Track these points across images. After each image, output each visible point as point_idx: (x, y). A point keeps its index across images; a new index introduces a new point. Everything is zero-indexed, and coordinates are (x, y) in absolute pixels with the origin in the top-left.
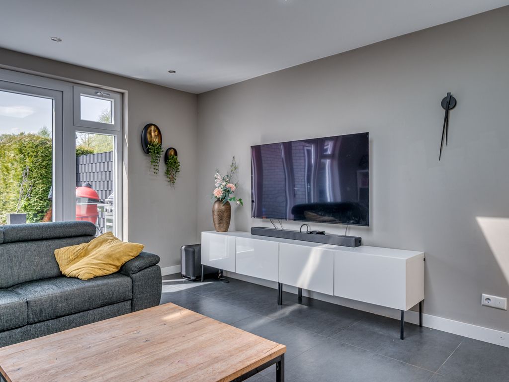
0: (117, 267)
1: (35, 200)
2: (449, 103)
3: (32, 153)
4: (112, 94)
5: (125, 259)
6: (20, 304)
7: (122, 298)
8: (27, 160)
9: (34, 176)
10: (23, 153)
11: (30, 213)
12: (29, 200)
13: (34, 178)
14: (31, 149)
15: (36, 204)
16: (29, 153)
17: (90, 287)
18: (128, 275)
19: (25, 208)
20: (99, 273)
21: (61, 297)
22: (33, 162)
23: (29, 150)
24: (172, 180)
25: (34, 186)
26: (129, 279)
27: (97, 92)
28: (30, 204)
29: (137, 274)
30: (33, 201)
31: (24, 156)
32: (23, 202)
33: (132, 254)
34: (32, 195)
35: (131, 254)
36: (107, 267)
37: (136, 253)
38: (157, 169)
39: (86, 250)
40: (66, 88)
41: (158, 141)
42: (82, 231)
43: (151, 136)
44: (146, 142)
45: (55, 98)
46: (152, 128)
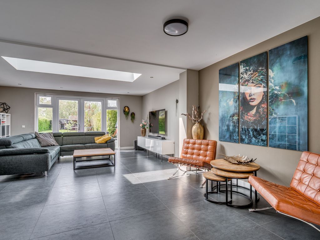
2: (177, 101)
4: (115, 99)
5: (107, 140)
6: (83, 146)
9: (111, 120)
18: (107, 144)
20: (101, 142)
21: (91, 146)
24: (133, 122)
25: (111, 123)
27: (112, 99)
34: (110, 126)
36: (103, 141)
37: (109, 139)
38: (127, 119)
39: (101, 138)
40: (104, 99)
41: (128, 111)
42: (102, 134)
43: (125, 110)
44: (124, 111)
45: (102, 102)
46: (126, 107)
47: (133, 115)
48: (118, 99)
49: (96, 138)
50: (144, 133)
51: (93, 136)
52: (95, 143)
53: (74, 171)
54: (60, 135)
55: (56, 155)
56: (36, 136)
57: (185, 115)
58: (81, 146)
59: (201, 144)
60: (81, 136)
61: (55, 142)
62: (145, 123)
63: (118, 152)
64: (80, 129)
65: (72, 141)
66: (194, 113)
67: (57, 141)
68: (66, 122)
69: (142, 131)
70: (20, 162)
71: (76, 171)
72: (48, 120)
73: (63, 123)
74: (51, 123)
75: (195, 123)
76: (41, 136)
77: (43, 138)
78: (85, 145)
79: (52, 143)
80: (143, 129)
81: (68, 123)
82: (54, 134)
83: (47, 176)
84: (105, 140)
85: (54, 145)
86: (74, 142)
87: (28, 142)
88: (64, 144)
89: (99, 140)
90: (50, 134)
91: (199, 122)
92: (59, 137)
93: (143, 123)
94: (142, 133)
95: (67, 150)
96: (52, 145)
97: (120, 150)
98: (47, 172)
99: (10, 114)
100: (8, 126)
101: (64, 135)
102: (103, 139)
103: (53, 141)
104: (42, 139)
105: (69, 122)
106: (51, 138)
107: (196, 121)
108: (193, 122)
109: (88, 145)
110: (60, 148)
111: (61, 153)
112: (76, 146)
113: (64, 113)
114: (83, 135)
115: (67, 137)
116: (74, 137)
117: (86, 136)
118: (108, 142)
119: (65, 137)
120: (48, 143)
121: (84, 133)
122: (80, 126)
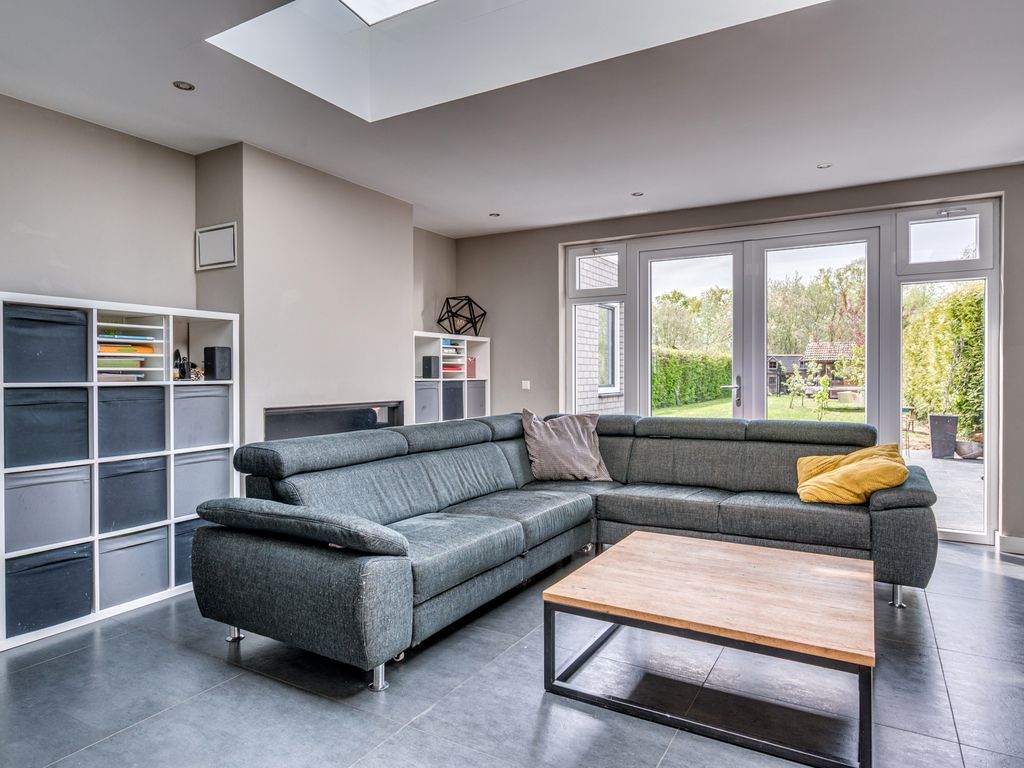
0: (858, 496)
1: (976, 394)
3: (970, 315)
4: (968, 207)
5: (869, 486)
6: (711, 506)
7: (850, 542)
8: (964, 327)
9: (974, 353)
10: (957, 316)
11: (968, 415)
12: (965, 394)
13: (974, 357)
14: (969, 308)
15: (976, 401)
16: (966, 315)
17: (798, 510)
18: (868, 512)
19: (959, 405)
20: (826, 497)
21: (756, 512)
22: (972, 330)
23: (967, 310)
25: (973, 370)
26: (865, 517)
27: (941, 212)
28: (967, 401)
29: (880, 513)
30: (972, 396)
31: (959, 320)
32: (955, 398)
33: (884, 481)
34: (970, 385)
35: (882, 480)
36: (839, 492)
39: (836, 465)
40: (884, 220)
45: (867, 241)
48: (988, 206)
49: (806, 463)
51: (790, 447)
52: (796, 495)
54: (624, 428)
55: (532, 549)
58: (696, 504)
60: (720, 444)
61: (598, 461)
64: (745, 399)
65: (674, 467)
67: (609, 458)
77: (547, 439)
78: (724, 502)
79: (582, 465)
81: (803, 373)
84: (857, 483)
85: (586, 479)
86: (684, 473)
89: (819, 479)
90: (584, 424)
92: (617, 440)
97: (1004, 558)
99: (488, 340)
100: (477, 384)
102: (846, 477)
103: (585, 459)
104: (537, 442)
106: (581, 442)
109: (739, 502)
110: (595, 497)
112: (671, 503)
114: (733, 436)
115: (651, 441)
116: (685, 444)
117: (751, 447)
118: (875, 501)
119: (643, 444)
120: (559, 464)
121: (742, 425)
122: (744, 382)
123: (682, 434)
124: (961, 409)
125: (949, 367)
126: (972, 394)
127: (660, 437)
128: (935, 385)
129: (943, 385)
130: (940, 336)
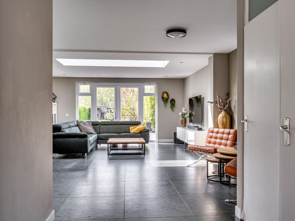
0: (139, 131)
5: (141, 130)
8: (152, 102)
13: (154, 109)
20: (135, 132)
25: (154, 112)
26: (141, 134)
27: (149, 84)
28: (153, 119)
32: (151, 118)
34: (153, 115)
36: (137, 131)
37: (144, 128)
38: (166, 106)
39: (136, 128)
40: (140, 84)
41: (167, 97)
42: (137, 124)
43: (164, 96)
44: (163, 98)
45: (138, 88)
46: (165, 93)
47: (173, 102)
48: (156, 84)
49: (131, 128)
50: (184, 123)
51: (128, 125)
52: (130, 133)
53: (108, 157)
54: (97, 123)
55: (94, 142)
56: (78, 124)
57: (211, 103)
58: (116, 135)
59: (223, 133)
60: (116, 126)
61: (93, 130)
62: (185, 111)
63: (156, 144)
64: (117, 118)
65: (108, 130)
66: (219, 100)
67: (95, 129)
68: (105, 111)
69: (182, 121)
70: (68, 143)
71: (110, 156)
72: (87, 108)
73: (103, 111)
74: (90, 112)
75: (221, 112)
76: (82, 124)
77: (84, 126)
78: (120, 134)
79: (91, 131)
80: (183, 119)
81: (108, 112)
82: (92, 122)
83: (87, 158)
84: (139, 129)
85: (92, 133)
86: (110, 131)
87: (72, 128)
88: (101, 133)
89: (134, 130)
90: (89, 123)
91: (225, 110)
92: (96, 126)
93: (183, 111)
94: (182, 123)
95: (103, 138)
96: (90, 134)
97: (158, 142)
98: (87, 154)
99: (56, 104)
100: (55, 114)
101: (101, 124)
102: (138, 129)
103: (91, 130)
104: (82, 126)
105: (109, 110)
106: (90, 126)
107: (222, 109)
108: (219, 110)
109: (123, 134)
110: (97, 136)
111: (99, 141)
112: (112, 135)
113: (104, 98)
114: (119, 124)
115: (103, 126)
116: (110, 126)
117: (122, 126)
118: (142, 132)
119: (102, 126)
120: (87, 131)
121: (120, 122)
122: (117, 114)
123: (109, 124)
124: (152, 121)
125: (150, 111)
126: (154, 117)
127: (105, 125)
128: (147, 115)
129: (149, 115)
130: (148, 104)
